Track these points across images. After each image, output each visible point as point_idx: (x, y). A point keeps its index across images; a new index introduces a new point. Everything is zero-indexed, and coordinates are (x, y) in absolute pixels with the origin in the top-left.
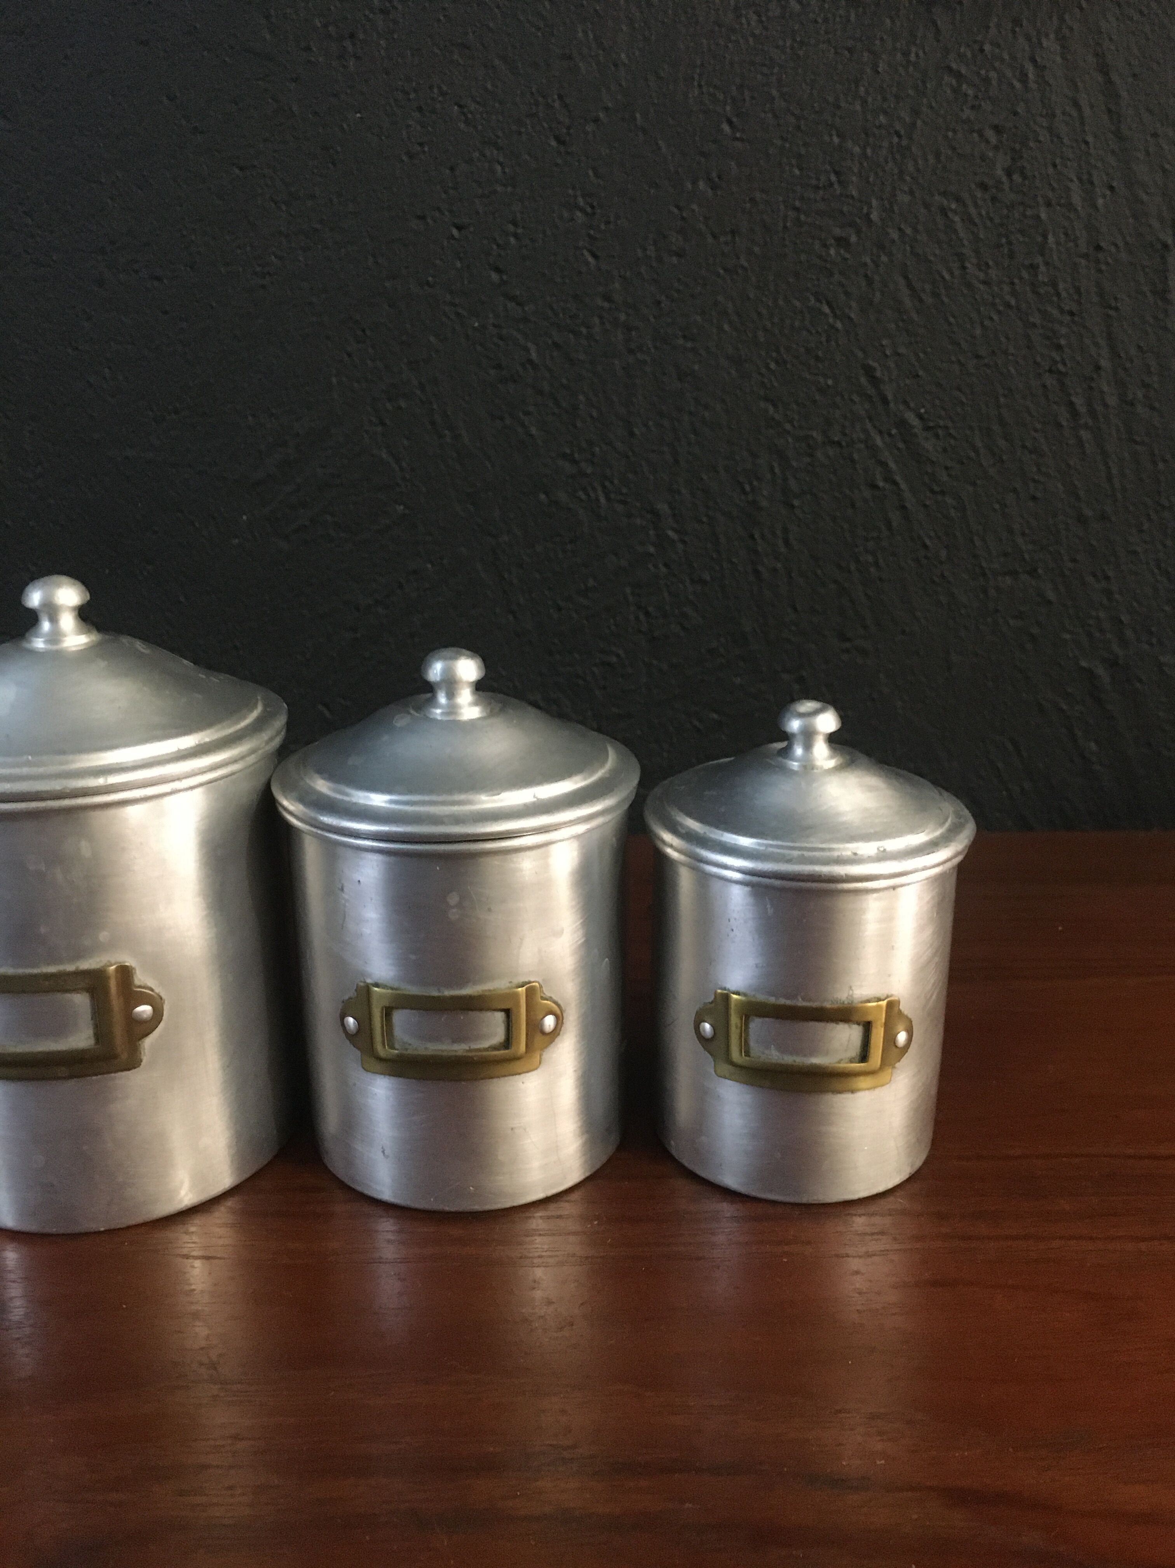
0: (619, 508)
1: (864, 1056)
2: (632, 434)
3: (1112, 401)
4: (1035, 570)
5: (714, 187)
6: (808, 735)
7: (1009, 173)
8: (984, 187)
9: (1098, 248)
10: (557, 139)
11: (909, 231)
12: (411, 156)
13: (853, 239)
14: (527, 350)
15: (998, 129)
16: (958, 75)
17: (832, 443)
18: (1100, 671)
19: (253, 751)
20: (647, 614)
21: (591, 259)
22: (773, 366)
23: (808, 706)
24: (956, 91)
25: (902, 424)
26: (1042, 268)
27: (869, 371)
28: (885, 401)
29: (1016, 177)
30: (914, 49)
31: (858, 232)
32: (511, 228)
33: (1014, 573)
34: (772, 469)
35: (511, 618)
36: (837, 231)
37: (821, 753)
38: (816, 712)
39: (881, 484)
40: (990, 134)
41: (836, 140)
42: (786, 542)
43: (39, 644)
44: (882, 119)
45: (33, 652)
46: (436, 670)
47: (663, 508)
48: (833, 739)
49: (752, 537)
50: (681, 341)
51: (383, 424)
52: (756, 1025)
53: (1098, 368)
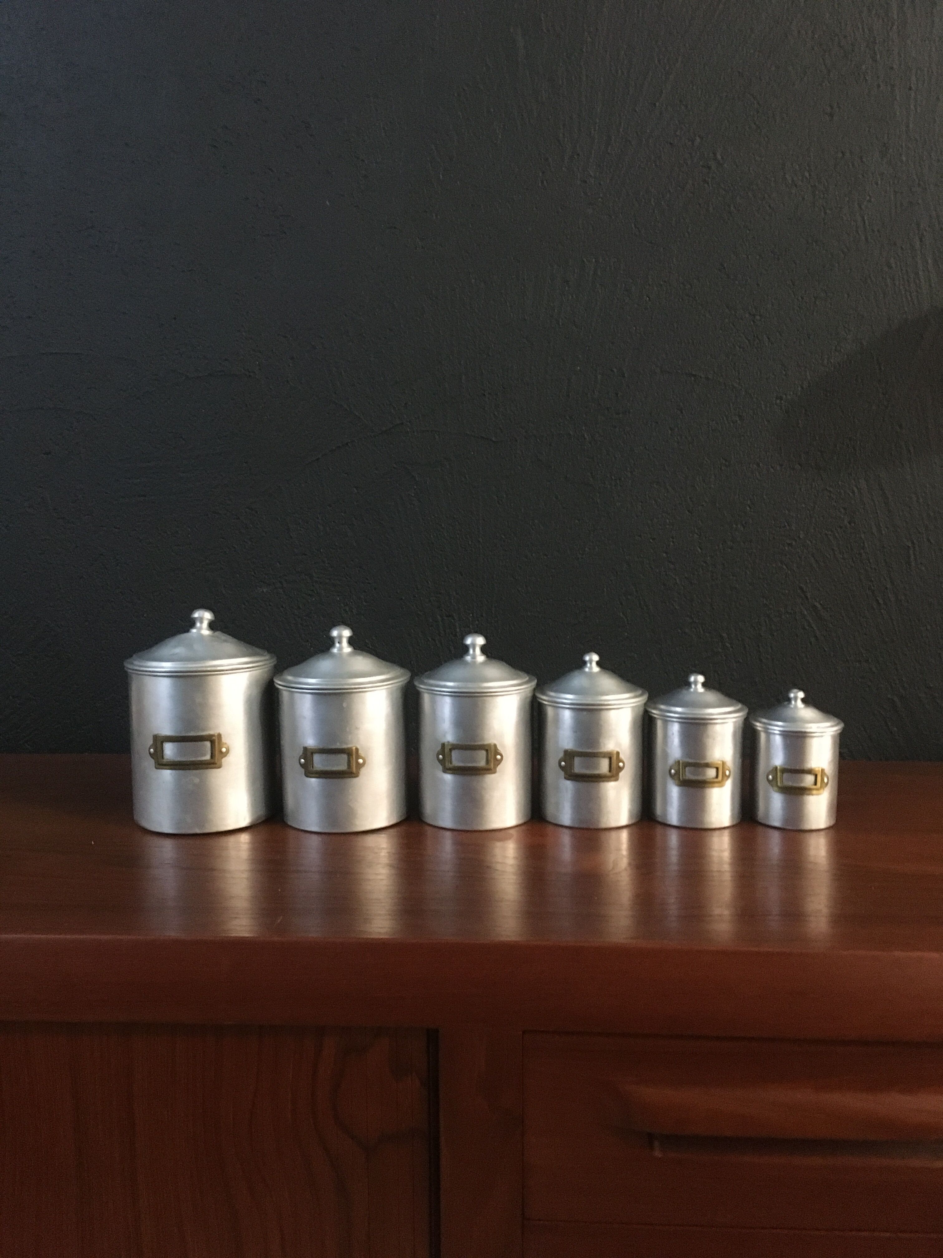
0: (707, 634)
1: (815, 784)
2: (713, 609)
3: (893, 599)
4: (868, 660)
5: (744, 527)
6: (796, 698)
7: (850, 523)
8: (841, 527)
9: (883, 547)
10: (689, 511)
11: (814, 542)
12: (637, 516)
13: (794, 543)
14: (675, 580)
15: (845, 509)
16: (830, 491)
17: (788, 613)
18: (896, 699)
19: (639, 701)
20: (718, 674)
21: (699, 550)
22: (765, 585)
23: (795, 690)
24: (830, 497)
25: (814, 607)
26: (864, 554)
27: (801, 588)
28: (807, 597)
29: (853, 525)
30: (814, 484)
31: (796, 541)
32: (671, 539)
33: (860, 661)
34: (765, 622)
35: (665, 674)
36: (789, 542)
37: (800, 704)
38: (797, 692)
39: (807, 628)
40: (842, 510)
41: (787, 512)
42: (771, 647)
43: (587, 670)
44: (803, 505)
45: (586, 672)
46: (692, 679)
47: (725, 635)
48: (803, 700)
49: (758, 646)
50: (731, 577)
51: (621, 604)
52: (785, 775)
53: (886, 588)
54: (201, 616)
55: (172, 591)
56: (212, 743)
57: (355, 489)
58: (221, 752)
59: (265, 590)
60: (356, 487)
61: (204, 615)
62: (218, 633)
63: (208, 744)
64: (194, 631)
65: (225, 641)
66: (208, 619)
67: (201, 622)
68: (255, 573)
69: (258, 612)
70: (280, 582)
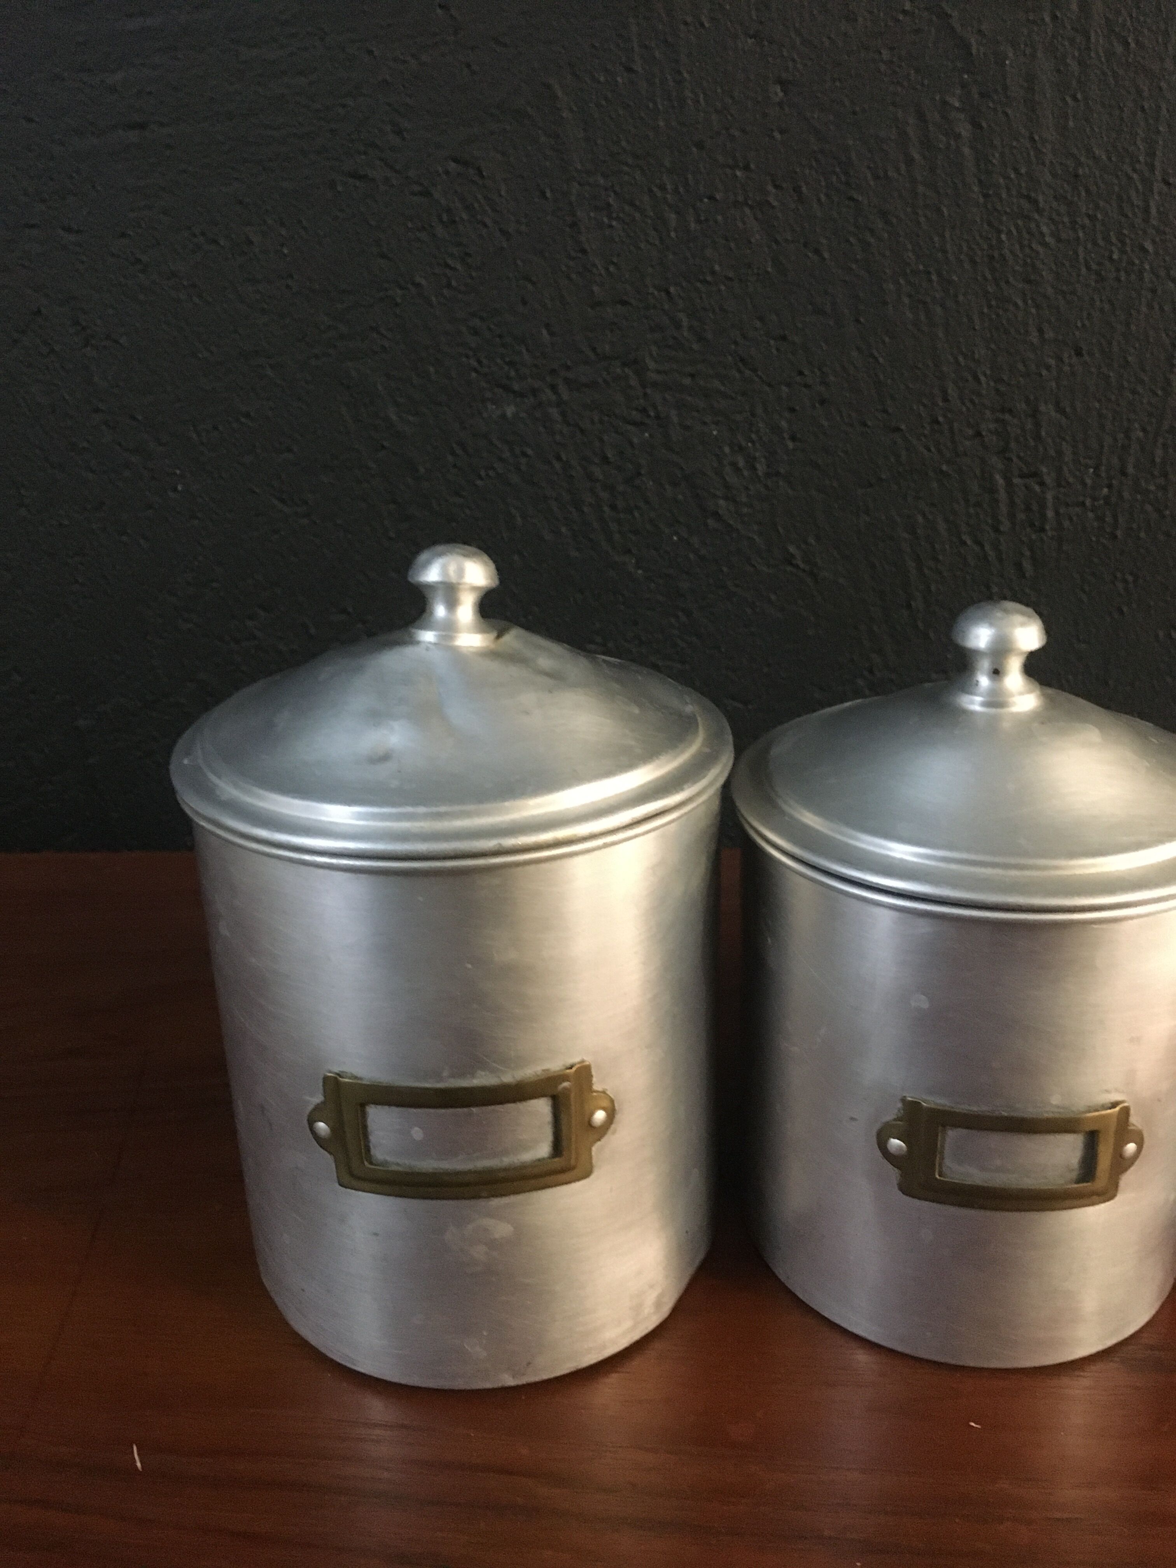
54: (453, 577)
55: (247, 415)
56: (559, 1104)
57: (778, 89)
58: (590, 1125)
59: (510, 411)
60: (781, 82)
61: (461, 572)
62: (514, 638)
63: (542, 1107)
64: (428, 636)
65: (557, 678)
66: (474, 589)
67: (452, 603)
68: (479, 362)
69: (491, 473)
70: (553, 388)
